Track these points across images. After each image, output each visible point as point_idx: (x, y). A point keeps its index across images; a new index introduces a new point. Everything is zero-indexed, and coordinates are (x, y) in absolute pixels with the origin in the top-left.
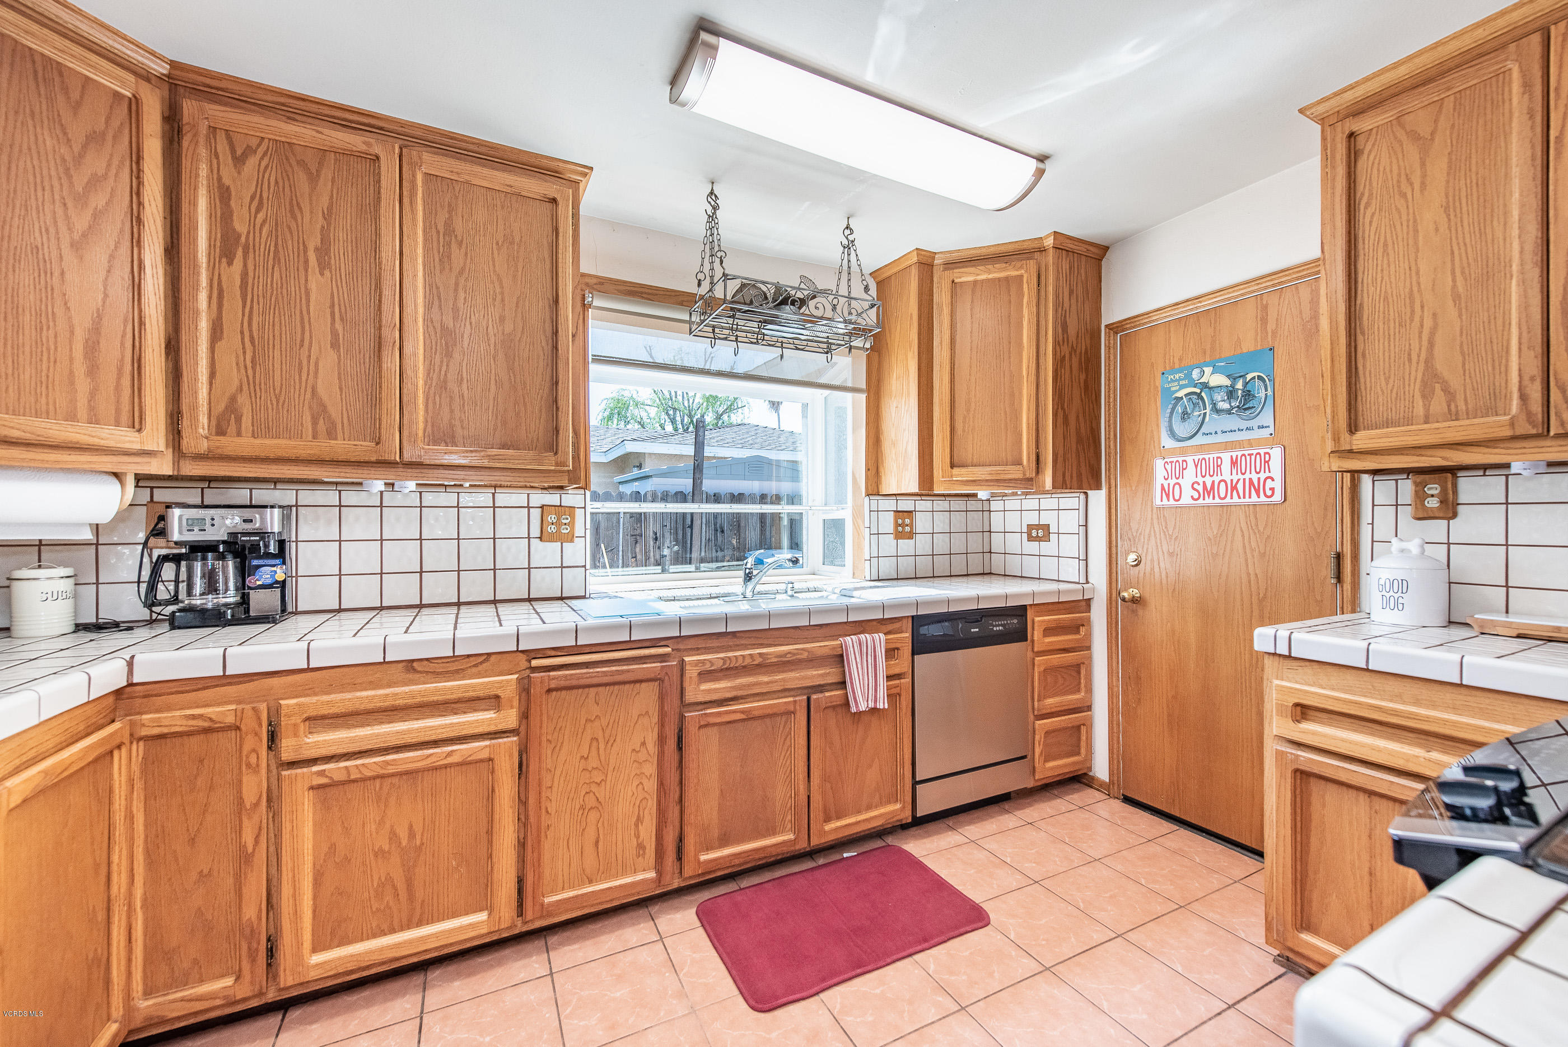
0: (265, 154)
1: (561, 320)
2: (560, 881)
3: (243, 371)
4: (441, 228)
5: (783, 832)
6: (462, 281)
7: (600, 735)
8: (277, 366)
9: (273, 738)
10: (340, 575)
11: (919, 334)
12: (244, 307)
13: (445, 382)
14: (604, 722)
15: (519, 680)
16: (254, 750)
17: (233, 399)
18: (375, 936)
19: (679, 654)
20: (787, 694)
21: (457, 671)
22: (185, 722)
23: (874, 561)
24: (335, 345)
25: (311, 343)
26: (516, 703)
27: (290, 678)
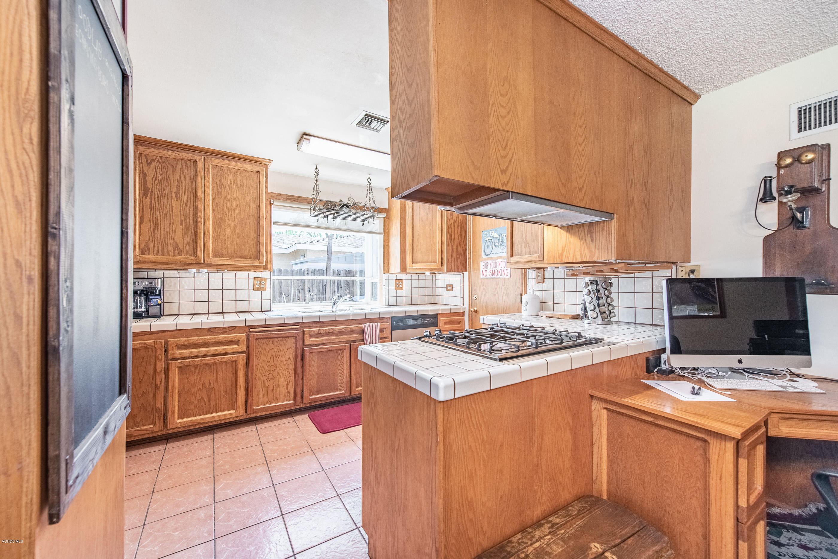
0: (158, 161)
1: (261, 213)
2: (260, 402)
3: (150, 233)
4: (218, 183)
5: (341, 390)
6: (225, 201)
7: (274, 355)
8: (162, 232)
9: (166, 351)
10: (179, 302)
11: (401, 214)
12: (151, 212)
13: (219, 235)
14: (275, 350)
15: (246, 335)
16: (160, 354)
17: (147, 243)
18: (198, 415)
19: (302, 328)
20: (343, 343)
21: (225, 332)
22: (139, 345)
23: (387, 298)
24: (181, 224)
25: (173, 224)
26: (245, 343)
27: (171, 333)
